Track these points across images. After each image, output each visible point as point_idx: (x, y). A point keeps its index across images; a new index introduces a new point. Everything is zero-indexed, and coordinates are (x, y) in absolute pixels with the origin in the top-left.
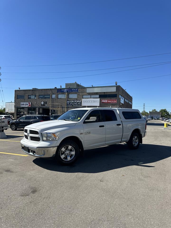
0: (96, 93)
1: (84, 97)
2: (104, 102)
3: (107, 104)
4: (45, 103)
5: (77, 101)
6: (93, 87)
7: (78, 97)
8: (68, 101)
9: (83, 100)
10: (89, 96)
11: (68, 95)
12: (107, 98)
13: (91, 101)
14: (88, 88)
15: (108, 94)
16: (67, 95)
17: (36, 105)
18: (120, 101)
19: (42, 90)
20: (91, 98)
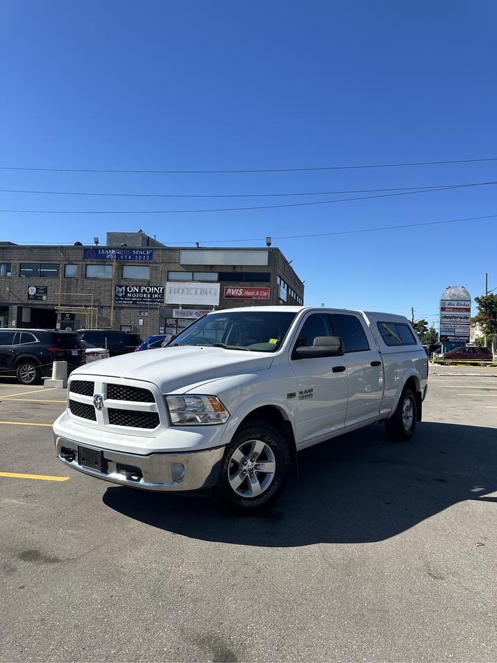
0: (208, 268)
1: (172, 276)
2: (233, 294)
3: (242, 301)
4: (43, 291)
5: (148, 290)
6: (199, 249)
7: (151, 274)
8: (120, 287)
9: (169, 285)
10: (189, 276)
11: (120, 269)
12: (241, 283)
13: (193, 292)
14: (184, 249)
15: (244, 271)
16: (117, 269)
17: (12, 298)
18: (278, 293)
19: (31, 248)
20: (193, 280)
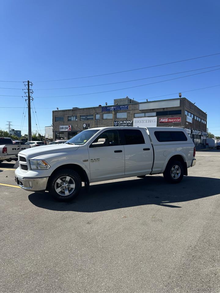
0: (152, 110)
1: (136, 115)
2: (163, 121)
3: (168, 124)
4: (88, 126)
5: (126, 122)
6: (148, 102)
7: (127, 116)
8: (116, 122)
9: (135, 120)
10: (143, 115)
11: (115, 114)
12: (167, 116)
13: (145, 121)
14: (141, 103)
15: (168, 110)
16: (114, 114)
17: (78, 129)
18: (186, 119)
19: (84, 109)
20: (145, 117)
